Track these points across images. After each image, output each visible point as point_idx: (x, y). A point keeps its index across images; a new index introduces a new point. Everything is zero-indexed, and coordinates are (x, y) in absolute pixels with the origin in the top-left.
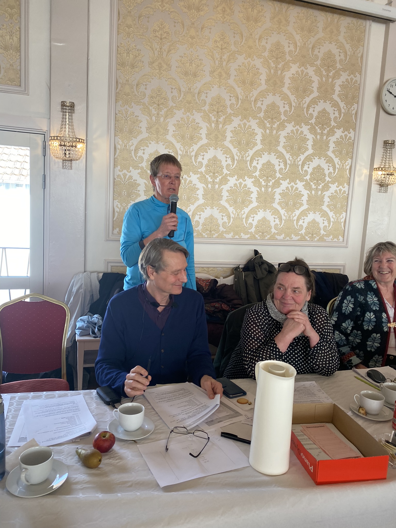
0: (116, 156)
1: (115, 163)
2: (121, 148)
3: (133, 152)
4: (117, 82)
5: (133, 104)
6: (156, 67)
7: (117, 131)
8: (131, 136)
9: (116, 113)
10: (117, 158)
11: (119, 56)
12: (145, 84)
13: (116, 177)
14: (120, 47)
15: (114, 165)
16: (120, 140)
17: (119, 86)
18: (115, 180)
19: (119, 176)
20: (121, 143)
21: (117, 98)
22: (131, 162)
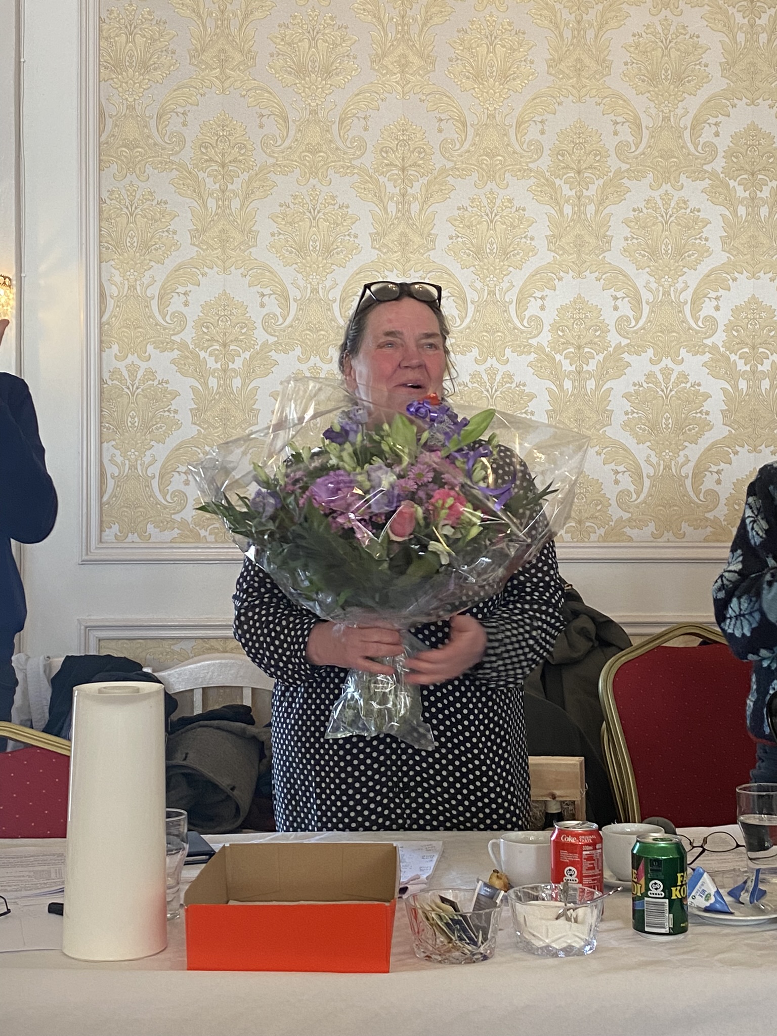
0: (105, 319)
1: (104, 338)
2: (119, 293)
3: (154, 304)
4: (101, 114)
5: (149, 170)
6: (211, 62)
7: (108, 248)
8: (147, 257)
9: (100, 199)
10: (108, 324)
11: (104, 44)
12: (180, 110)
13: (106, 376)
14: (107, 21)
15: (101, 342)
16: (116, 273)
17: (109, 122)
18: (105, 386)
19: (114, 372)
20: (118, 279)
21: (102, 158)
22: (151, 332)
